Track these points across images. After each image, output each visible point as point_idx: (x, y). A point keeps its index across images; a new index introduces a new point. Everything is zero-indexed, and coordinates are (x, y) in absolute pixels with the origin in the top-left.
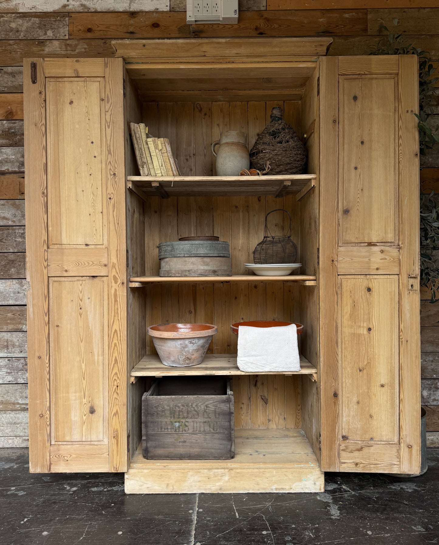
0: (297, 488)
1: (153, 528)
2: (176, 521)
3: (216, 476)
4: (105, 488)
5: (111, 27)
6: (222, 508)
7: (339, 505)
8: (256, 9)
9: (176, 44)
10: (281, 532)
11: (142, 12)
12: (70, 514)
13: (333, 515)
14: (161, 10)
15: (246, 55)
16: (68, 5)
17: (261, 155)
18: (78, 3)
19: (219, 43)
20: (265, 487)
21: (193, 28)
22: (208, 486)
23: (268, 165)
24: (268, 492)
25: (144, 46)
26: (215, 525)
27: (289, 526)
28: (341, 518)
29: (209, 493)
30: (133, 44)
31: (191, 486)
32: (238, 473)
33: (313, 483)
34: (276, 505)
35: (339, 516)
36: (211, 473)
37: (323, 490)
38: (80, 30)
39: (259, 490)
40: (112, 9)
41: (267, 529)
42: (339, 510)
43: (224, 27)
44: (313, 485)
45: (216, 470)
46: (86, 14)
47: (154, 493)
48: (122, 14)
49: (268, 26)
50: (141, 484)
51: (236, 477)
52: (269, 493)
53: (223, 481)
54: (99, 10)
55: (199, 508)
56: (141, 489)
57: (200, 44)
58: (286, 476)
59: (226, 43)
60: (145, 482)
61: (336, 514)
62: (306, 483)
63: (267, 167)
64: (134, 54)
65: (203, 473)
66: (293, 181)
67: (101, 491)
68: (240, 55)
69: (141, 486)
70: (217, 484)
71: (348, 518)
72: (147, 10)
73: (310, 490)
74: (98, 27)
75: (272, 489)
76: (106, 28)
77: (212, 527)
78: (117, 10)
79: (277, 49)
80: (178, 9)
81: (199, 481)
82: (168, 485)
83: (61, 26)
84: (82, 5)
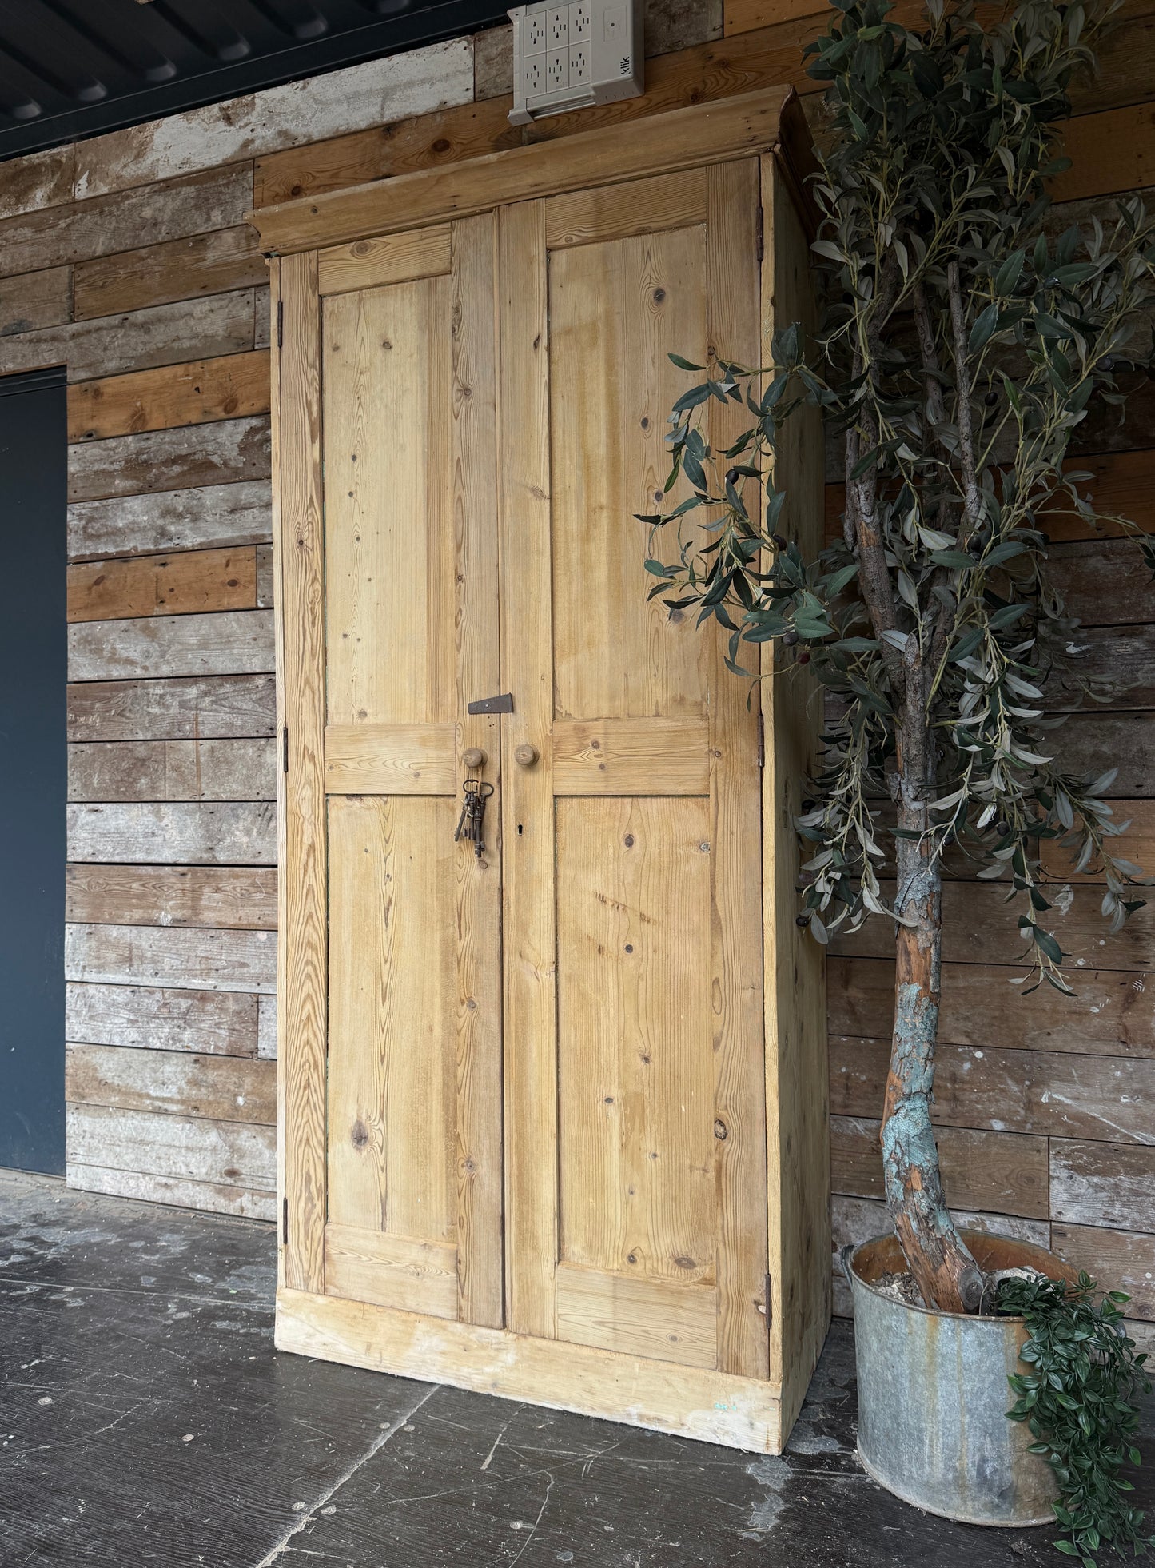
0: (699, 1426)
1: (266, 1445)
2: (330, 1440)
3: (483, 1347)
4: (243, 1327)
5: (343, 174)
6: (465, 1434)
7: (797, 1503)
8: (693, 41)
10: (561, 1536)
11: (409, 118)
12: (126, 1372)
13: (748, 1527)
14: (452, 103)
15: (557, 183)
16: (252, 141)
18: (272, 130)
19: (483, 167)
20: (610, 1403)
21: (529, 133)
22: (465, 1371)
24: (619, 1421)
25: (315, 210)
26: (410, 1474)
27: (597, 1524)
28: (766, 1540)
29: (465, 1391)
30: (290, 211)
31: (423, 1361)
32: (540, 1349)
33: (746, 1421)
34: (610, 1461)
35: (768, 1533)
36: (473, 1336)
37: (775, 1451)
38: (277, 195)
39: (593, 1409)
40: (343, 128)
41: (528, 1518)
42: (779, 1516)
44: (747, 1429)
45: (484, 1331)
46: (289, 153)
47: (339, 1361)
48: (364, 134)
50: (312, 1331)
51: (535, 1360)
52: (622, 1424)
53: (501, 1364)
54: (316, 137)
55: (410, 1422)
56: (308, 1345)
57: (440, 179)
58: (669, 1384)
60: (320, 1328)
61: (763, 1525)
62: (726, 1416)
64: (297, 235)
65: (453, 1334)
67: (230, 1332)
69: (310, 1336)
70: (488, 1369)
71: (788, 1548)
72: (420, 111)
73: (738, 1442)
74: (314, 178)
75: (629, 1415)
76: (332, 176)
77: (399, 1478)
78: (354, 128)
80: (493, 92)
81: (443, 1353)
82: (369, 1346)
83: (238, 194)
84: (283, 133)
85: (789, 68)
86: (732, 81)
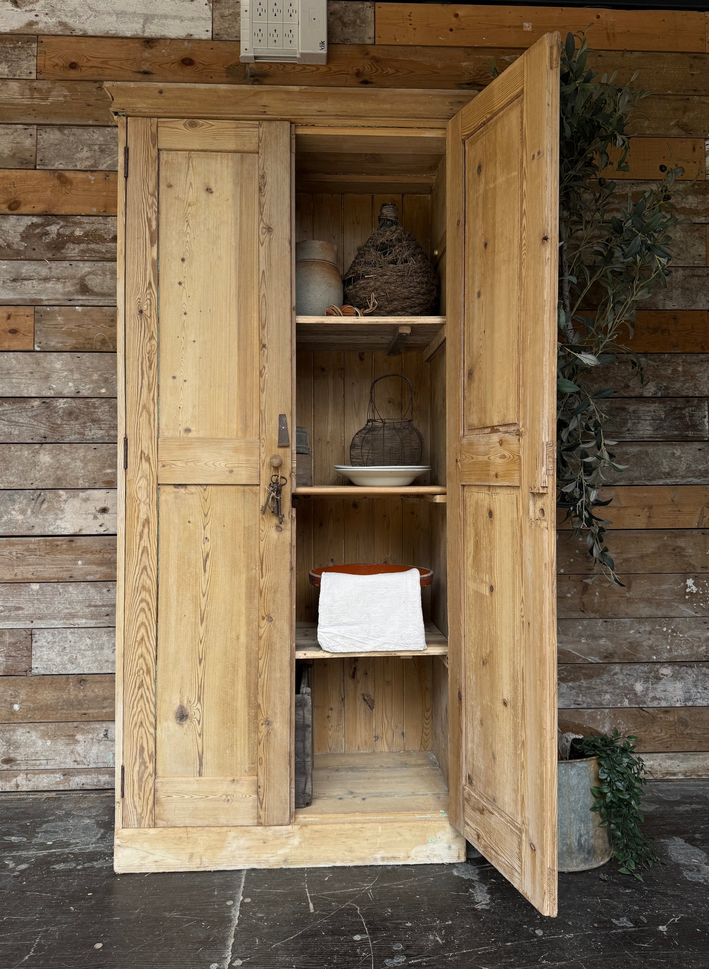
0: (419, 855)
1: (159, 935)
2: (201, 921)
3: (277, 838)
4: (78, 865)
5: (111, 63)
6: (285, 895)
7: (491, 884)
8: (356, 41)
9: (216, 91)
10: (386, 936)
11: (164, 39)
12: (10, 914)
13: (478, 903)
14: (197, 37)
15: (334, 114)
16: (37, 23)
17: (362, 282)
18: (54, 20)
19: (288, 92)
20: (363, 855)
21: (251, 69)
22: (264, 857)
23: (373, 300)
24: (369, 864)
25: (161, 92)
26: (271, 927)
27: (401, 924)
28: (492, 907)
29: (264, 869)
30: (142, 88)
31: (233, 857)
32: (316, 831)
33: (446, 846)
34: (380, 888)
35: (489, 903)
36: (270, 833)
37: (463, 859)
38: (57, 65)
39: (353, 861)
40: (113, 32)
41: (362, 932)
42: (488, 893)
43: (304, 69)
44: (447, 851)
45: (277, 828)
46: (68, 38)
47: (167, 871)
48: (129, 40)
49: (377, 71)
50: (145, 854)
51: (313, 839)
52: (370, 866)
53: (289, 846)
54: (90, 33)
55: (245, 896)
56: (142, 865)
57: (256, 93)
58: (400, 835)
59: (300, 92)
60: (152, 851)
61: (484, 900)
62: (435, 846)
63: (372, 302)
64: (144, 105)
65: (255, 834)
66: (413, 327)
67: (71, 870)
68: (325, 113)
69: (144, 858)
70: (280, 852)
71: (505, 907)
72: (173, 36)
73: (442, 859)
74: (88, 60)
75: (375, 859)
76: (103, 63)
77: (266, 931)
78: (121, 34)
79: (387, 106)
80: (226, 37)
81: (248, 848)
82: (191, 856)
83: (23, 57)
84: (61, 23)
85: (413, 72)
86: (380, 71)
